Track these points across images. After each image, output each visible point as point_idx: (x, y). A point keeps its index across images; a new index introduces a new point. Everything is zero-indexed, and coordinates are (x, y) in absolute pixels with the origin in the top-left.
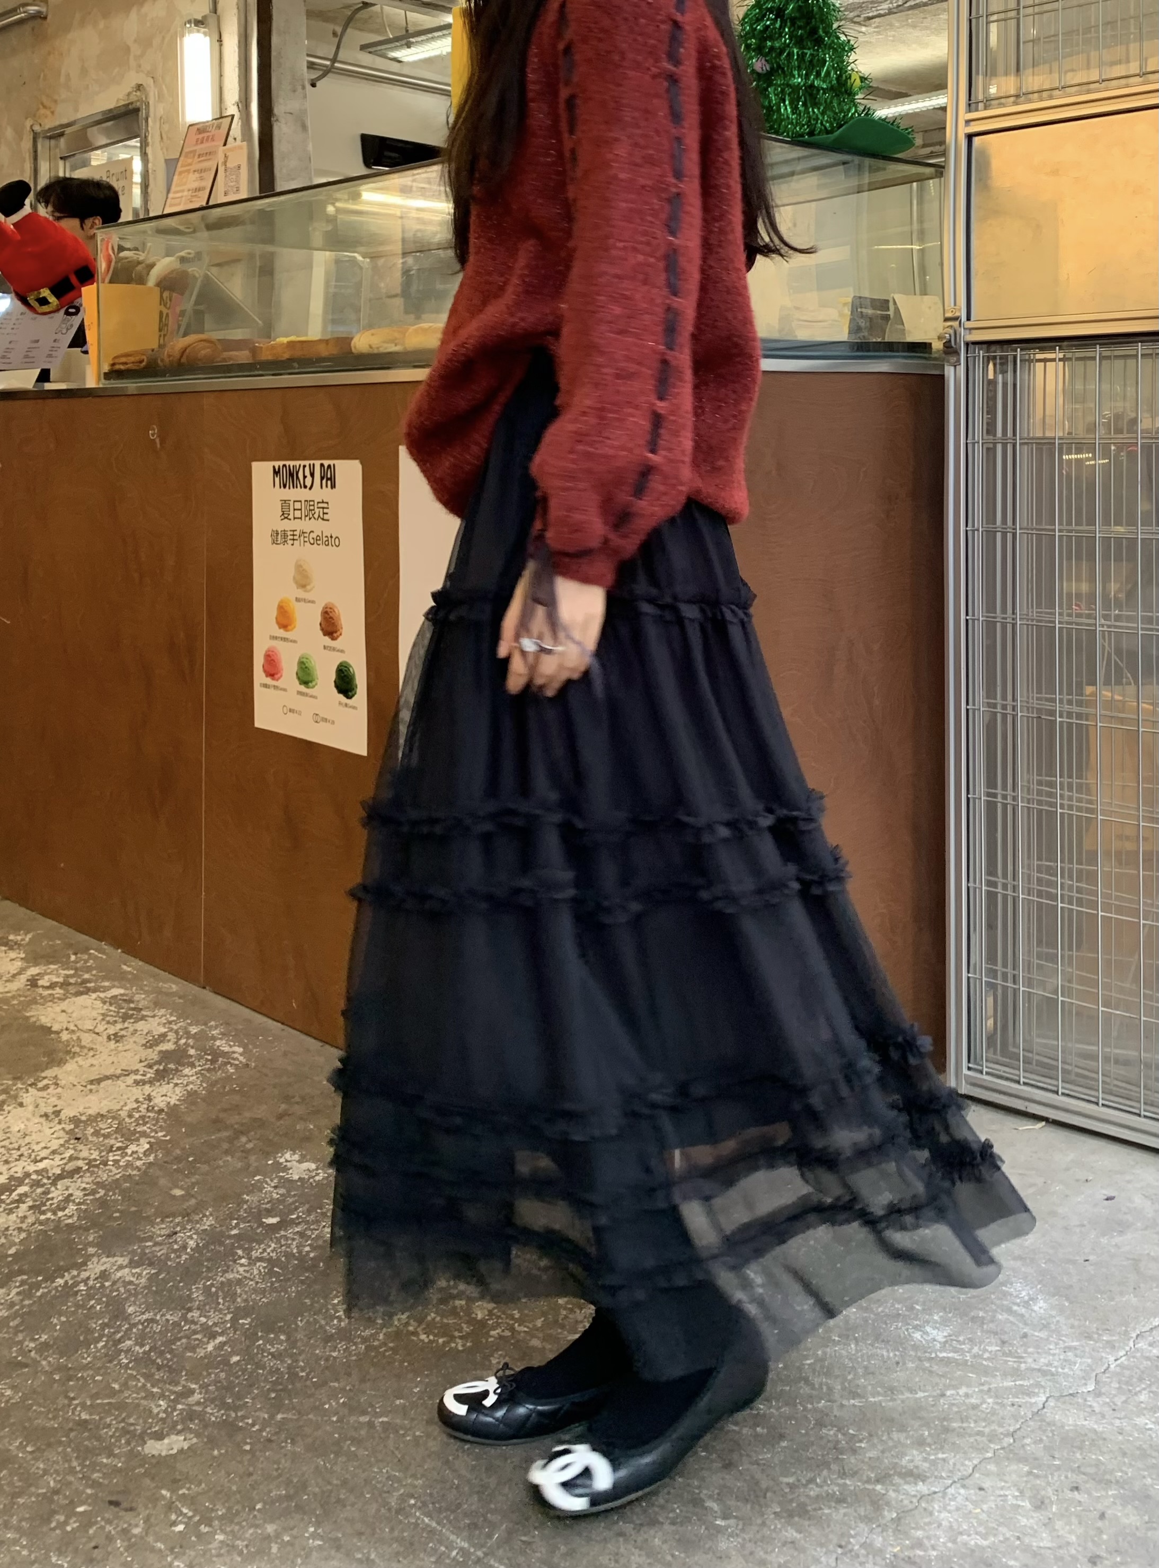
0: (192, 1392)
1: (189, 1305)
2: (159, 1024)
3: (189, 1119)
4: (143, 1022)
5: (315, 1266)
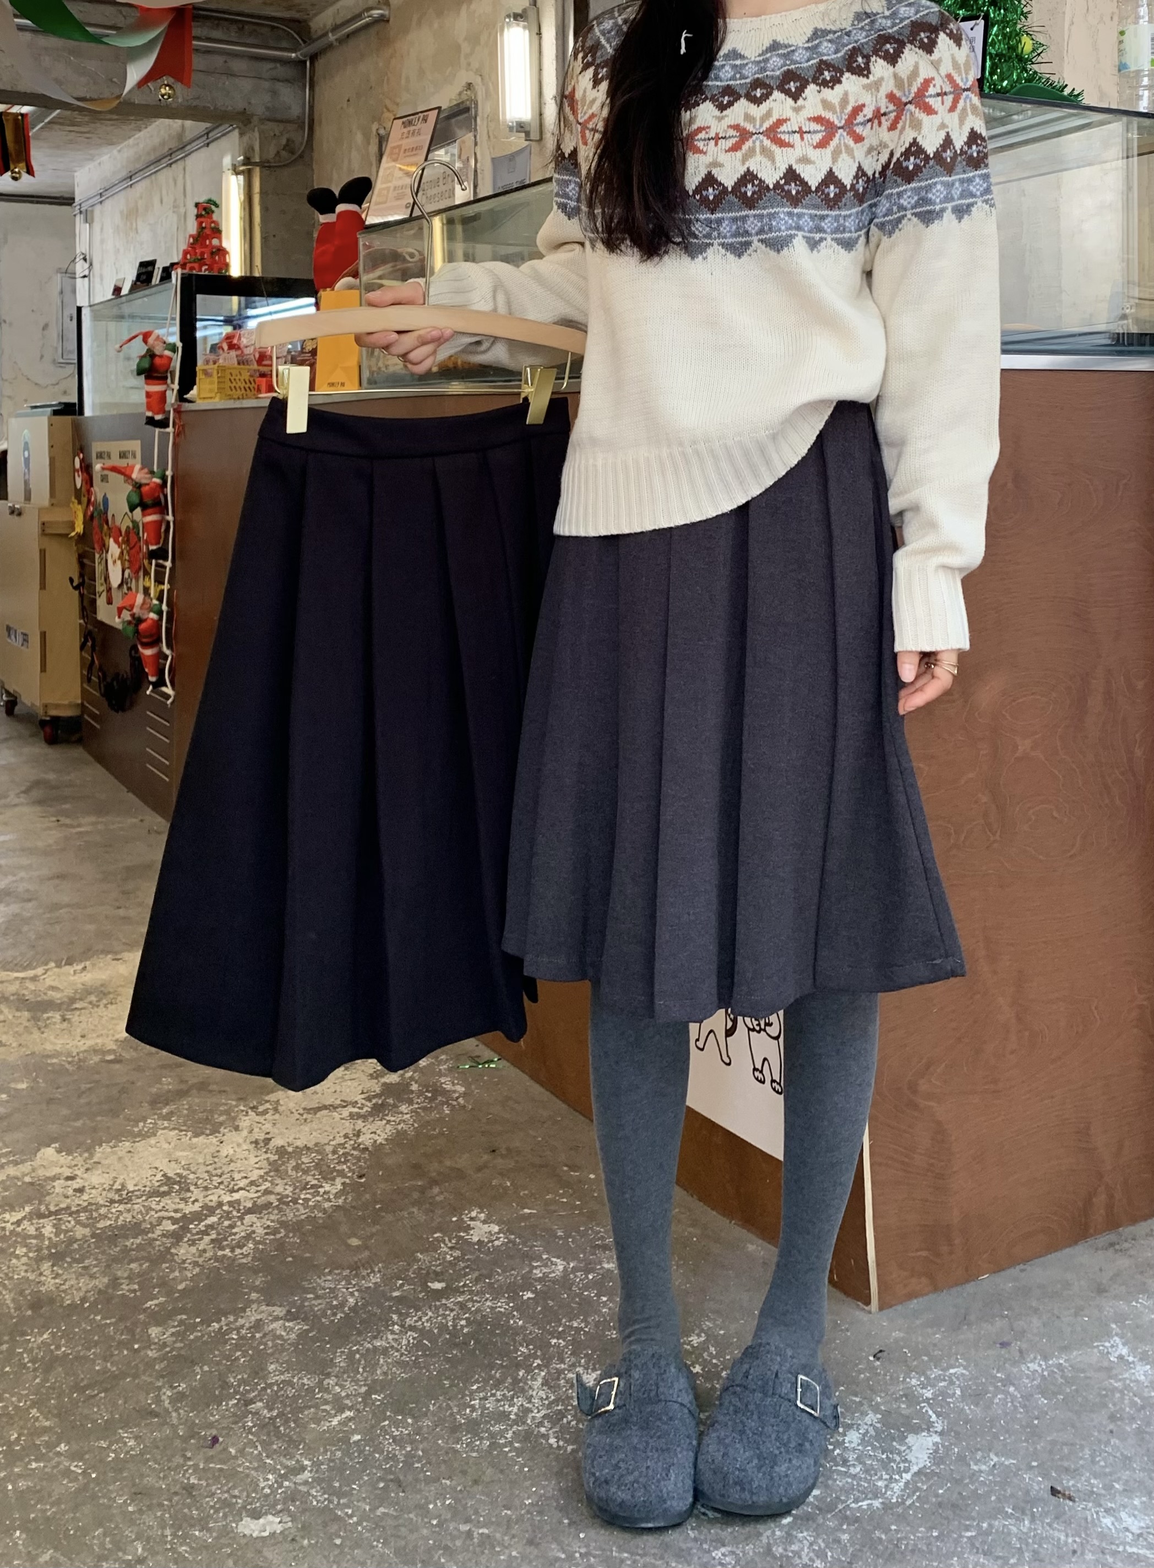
0: (303, 1468)
1: (329, 1370)
3: (389, 1161)
5: (466, 1344)
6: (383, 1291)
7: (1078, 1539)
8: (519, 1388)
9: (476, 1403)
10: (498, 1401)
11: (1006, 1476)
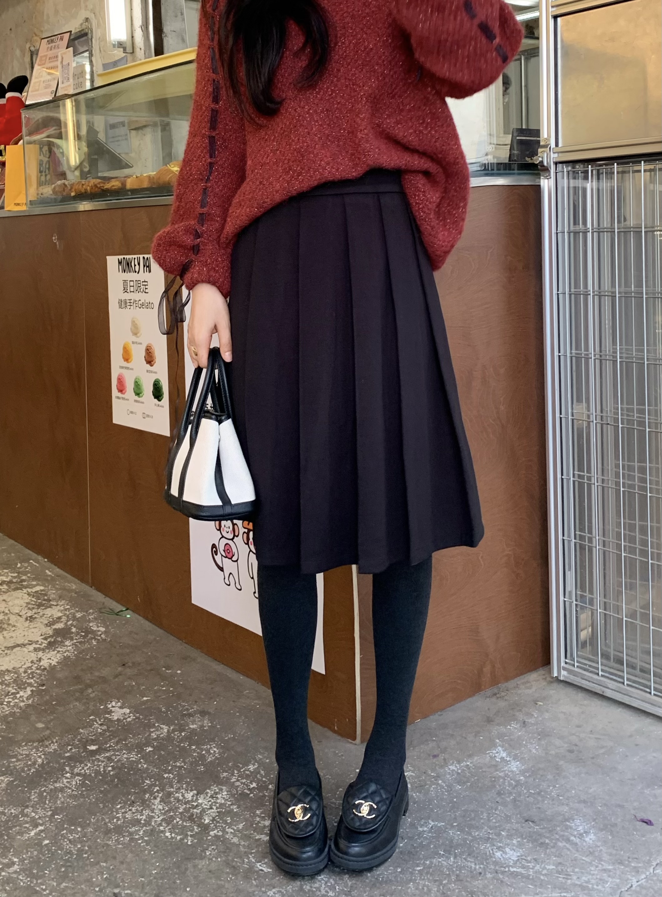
0: (13, 863)
1: (28, 803)
2: (59, 611)
3: (60, 675)
4: (49, 609)
5: (112, 781)
6: (60, 753)
7: (482, 866)
8: (146, 804)
9: (120, 815)
10: (134, 813)
11: (438, 832)
